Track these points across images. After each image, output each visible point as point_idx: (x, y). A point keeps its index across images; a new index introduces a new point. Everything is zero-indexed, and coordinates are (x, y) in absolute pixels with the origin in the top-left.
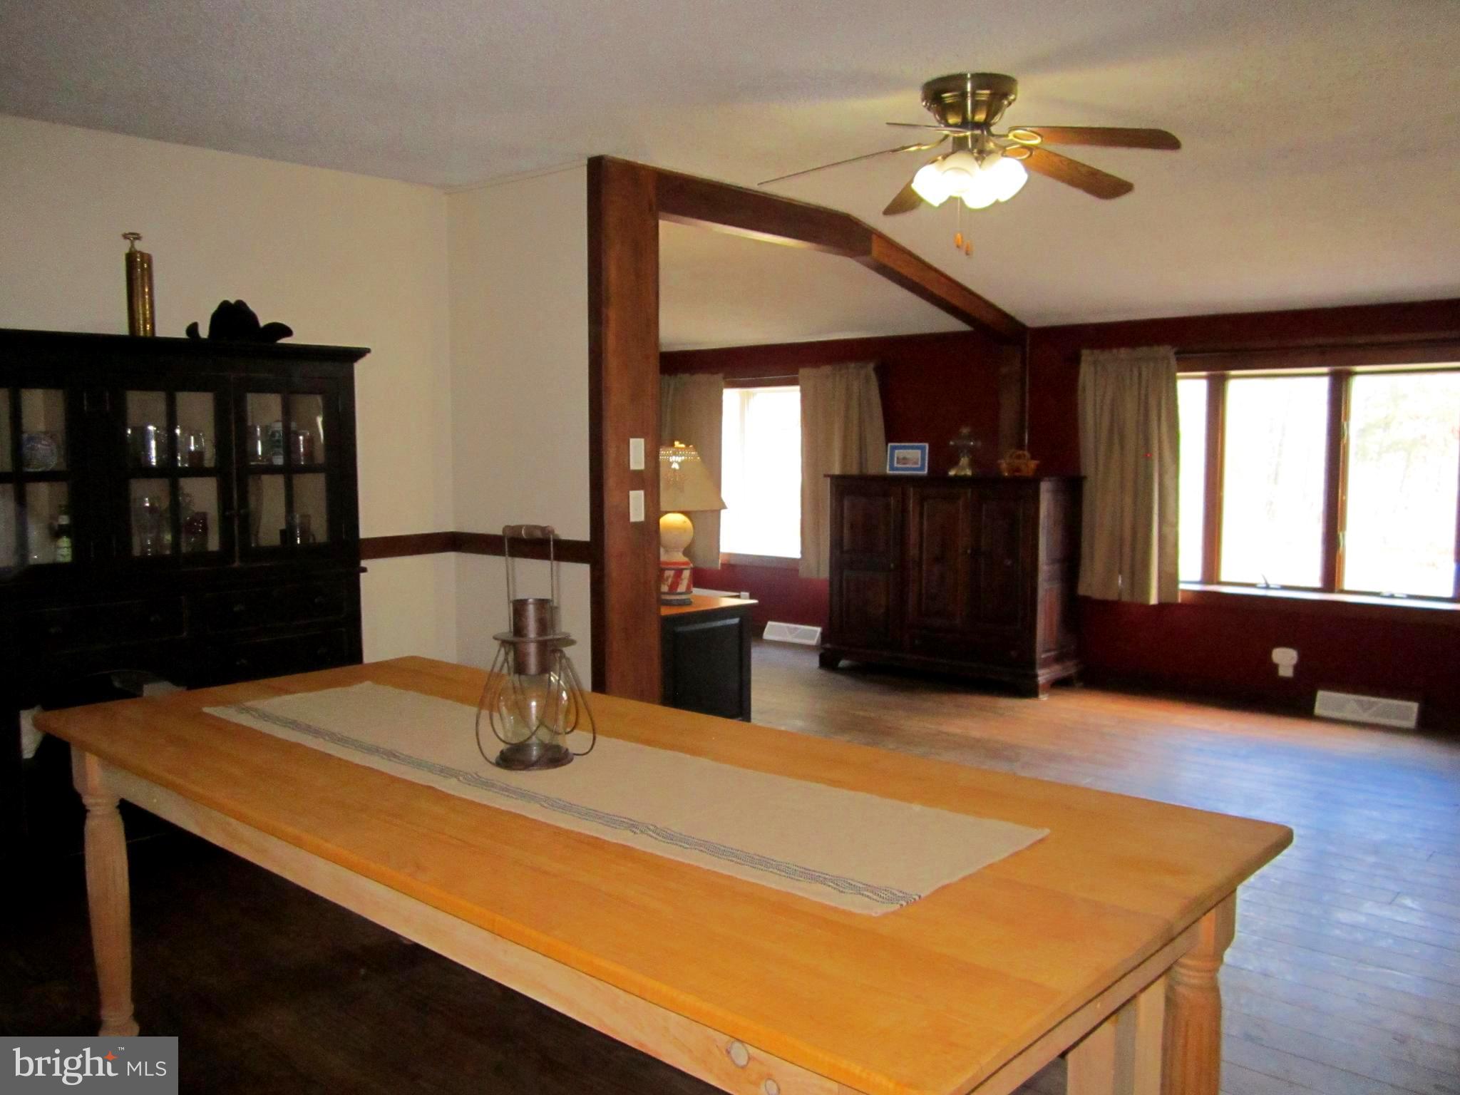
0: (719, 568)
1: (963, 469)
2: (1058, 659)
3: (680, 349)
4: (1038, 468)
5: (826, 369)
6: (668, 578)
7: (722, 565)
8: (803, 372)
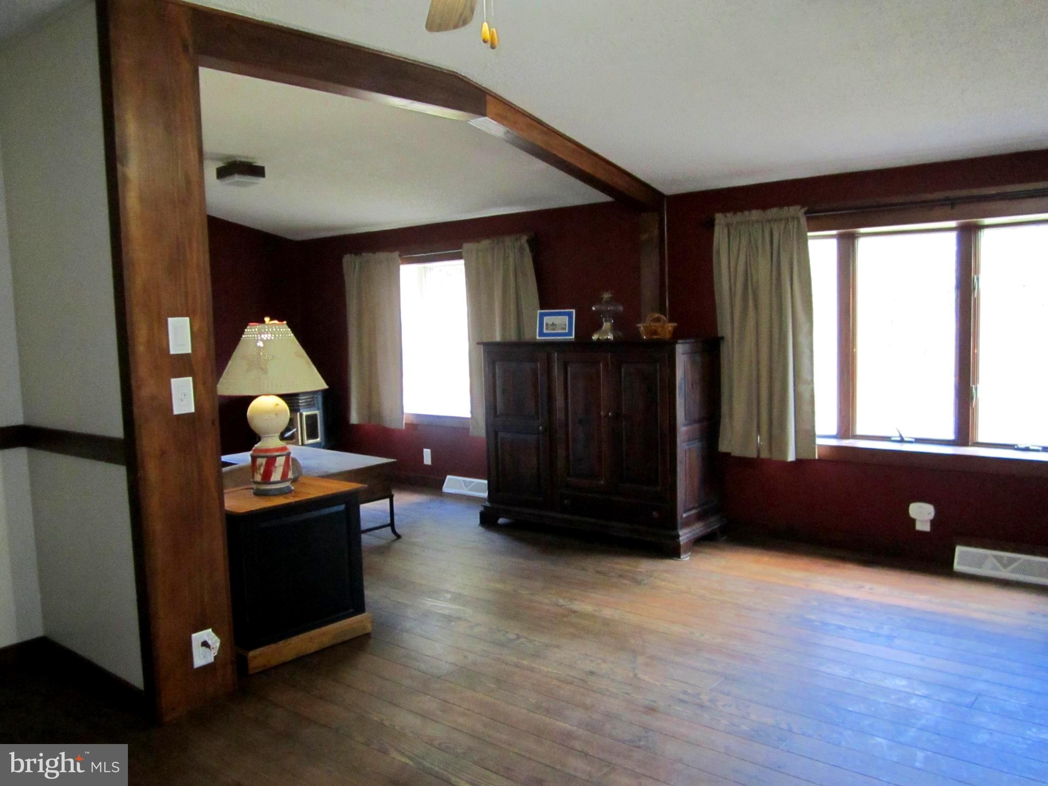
0: (404, 428)
1: (606, 333)
2: (700, 517)
3: (367, 231)
4: (675, 330)
5: (485, 243)
6: (261, 465)
7: (406, 424)
8: (467, 246)
